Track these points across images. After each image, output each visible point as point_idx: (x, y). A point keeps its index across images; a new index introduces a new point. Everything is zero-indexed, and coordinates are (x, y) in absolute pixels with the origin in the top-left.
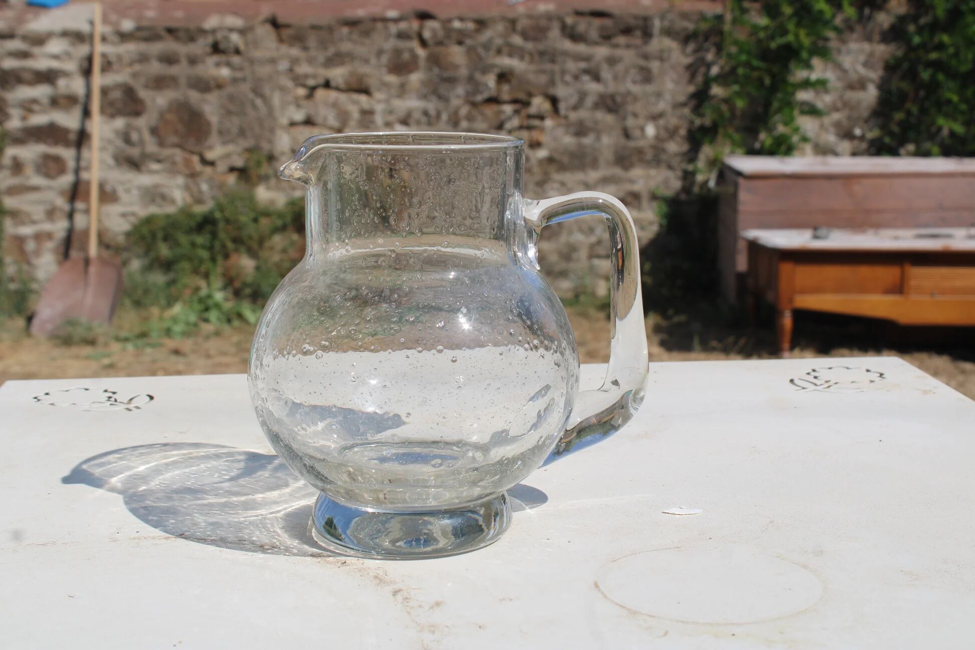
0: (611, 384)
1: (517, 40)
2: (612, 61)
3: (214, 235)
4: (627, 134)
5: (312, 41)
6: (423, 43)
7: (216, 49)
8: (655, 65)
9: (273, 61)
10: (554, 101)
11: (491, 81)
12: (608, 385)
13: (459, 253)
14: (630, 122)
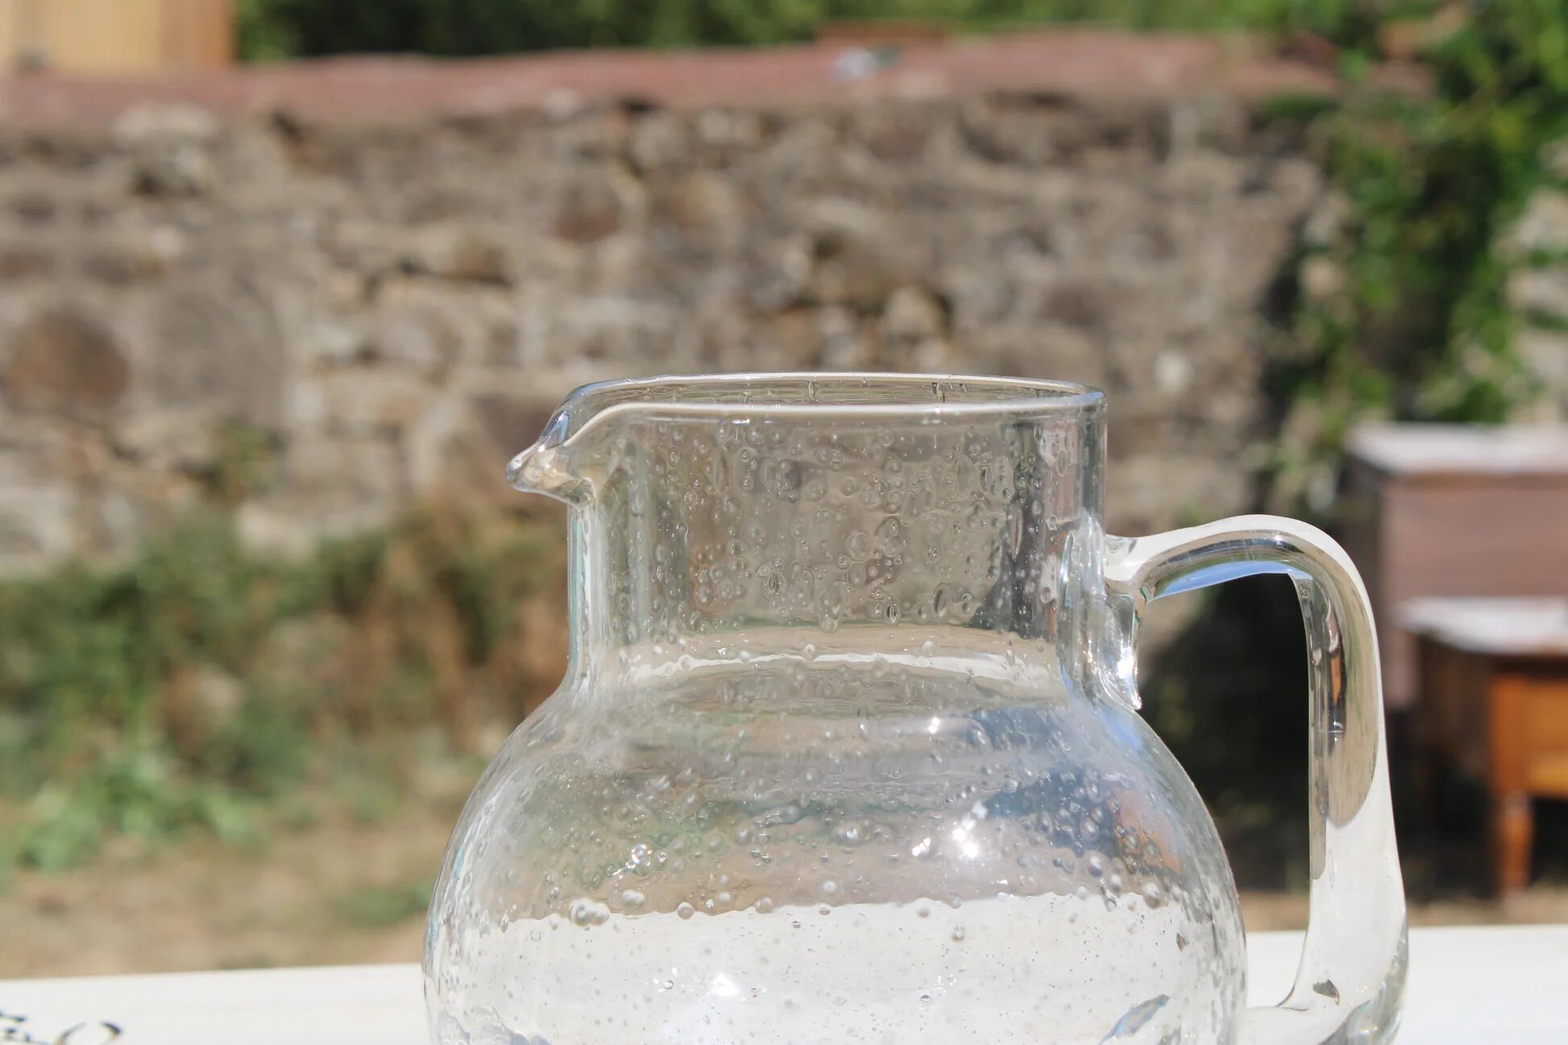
0: (1314, 993)
1: (856, 163)
2: (1080, 210)
3: (138, 627)
4: (1116, 380)
5: (375, 165)
6: (636, 170)
7: (148, 186)
8: (1181, 221)
9: (280, 215)
10: (944, 304)
11: (794, 260)
12: (1306, 994)
13: (929, 668)
14: (1127, 354)
